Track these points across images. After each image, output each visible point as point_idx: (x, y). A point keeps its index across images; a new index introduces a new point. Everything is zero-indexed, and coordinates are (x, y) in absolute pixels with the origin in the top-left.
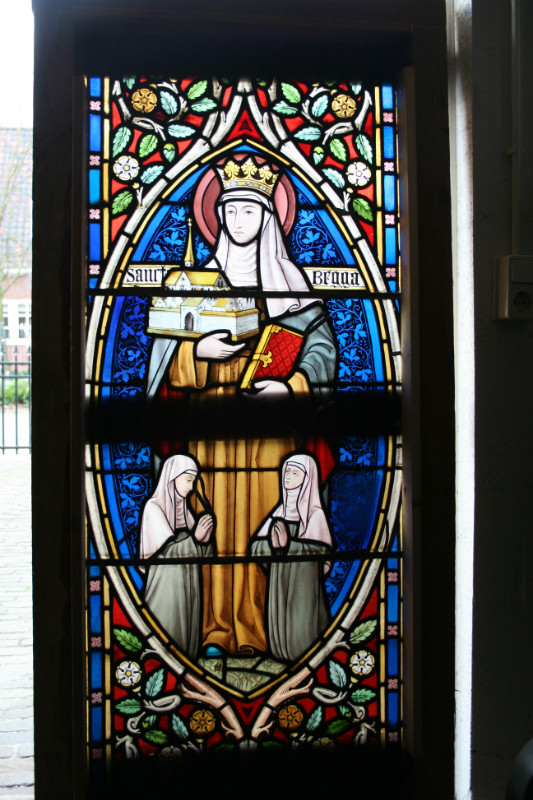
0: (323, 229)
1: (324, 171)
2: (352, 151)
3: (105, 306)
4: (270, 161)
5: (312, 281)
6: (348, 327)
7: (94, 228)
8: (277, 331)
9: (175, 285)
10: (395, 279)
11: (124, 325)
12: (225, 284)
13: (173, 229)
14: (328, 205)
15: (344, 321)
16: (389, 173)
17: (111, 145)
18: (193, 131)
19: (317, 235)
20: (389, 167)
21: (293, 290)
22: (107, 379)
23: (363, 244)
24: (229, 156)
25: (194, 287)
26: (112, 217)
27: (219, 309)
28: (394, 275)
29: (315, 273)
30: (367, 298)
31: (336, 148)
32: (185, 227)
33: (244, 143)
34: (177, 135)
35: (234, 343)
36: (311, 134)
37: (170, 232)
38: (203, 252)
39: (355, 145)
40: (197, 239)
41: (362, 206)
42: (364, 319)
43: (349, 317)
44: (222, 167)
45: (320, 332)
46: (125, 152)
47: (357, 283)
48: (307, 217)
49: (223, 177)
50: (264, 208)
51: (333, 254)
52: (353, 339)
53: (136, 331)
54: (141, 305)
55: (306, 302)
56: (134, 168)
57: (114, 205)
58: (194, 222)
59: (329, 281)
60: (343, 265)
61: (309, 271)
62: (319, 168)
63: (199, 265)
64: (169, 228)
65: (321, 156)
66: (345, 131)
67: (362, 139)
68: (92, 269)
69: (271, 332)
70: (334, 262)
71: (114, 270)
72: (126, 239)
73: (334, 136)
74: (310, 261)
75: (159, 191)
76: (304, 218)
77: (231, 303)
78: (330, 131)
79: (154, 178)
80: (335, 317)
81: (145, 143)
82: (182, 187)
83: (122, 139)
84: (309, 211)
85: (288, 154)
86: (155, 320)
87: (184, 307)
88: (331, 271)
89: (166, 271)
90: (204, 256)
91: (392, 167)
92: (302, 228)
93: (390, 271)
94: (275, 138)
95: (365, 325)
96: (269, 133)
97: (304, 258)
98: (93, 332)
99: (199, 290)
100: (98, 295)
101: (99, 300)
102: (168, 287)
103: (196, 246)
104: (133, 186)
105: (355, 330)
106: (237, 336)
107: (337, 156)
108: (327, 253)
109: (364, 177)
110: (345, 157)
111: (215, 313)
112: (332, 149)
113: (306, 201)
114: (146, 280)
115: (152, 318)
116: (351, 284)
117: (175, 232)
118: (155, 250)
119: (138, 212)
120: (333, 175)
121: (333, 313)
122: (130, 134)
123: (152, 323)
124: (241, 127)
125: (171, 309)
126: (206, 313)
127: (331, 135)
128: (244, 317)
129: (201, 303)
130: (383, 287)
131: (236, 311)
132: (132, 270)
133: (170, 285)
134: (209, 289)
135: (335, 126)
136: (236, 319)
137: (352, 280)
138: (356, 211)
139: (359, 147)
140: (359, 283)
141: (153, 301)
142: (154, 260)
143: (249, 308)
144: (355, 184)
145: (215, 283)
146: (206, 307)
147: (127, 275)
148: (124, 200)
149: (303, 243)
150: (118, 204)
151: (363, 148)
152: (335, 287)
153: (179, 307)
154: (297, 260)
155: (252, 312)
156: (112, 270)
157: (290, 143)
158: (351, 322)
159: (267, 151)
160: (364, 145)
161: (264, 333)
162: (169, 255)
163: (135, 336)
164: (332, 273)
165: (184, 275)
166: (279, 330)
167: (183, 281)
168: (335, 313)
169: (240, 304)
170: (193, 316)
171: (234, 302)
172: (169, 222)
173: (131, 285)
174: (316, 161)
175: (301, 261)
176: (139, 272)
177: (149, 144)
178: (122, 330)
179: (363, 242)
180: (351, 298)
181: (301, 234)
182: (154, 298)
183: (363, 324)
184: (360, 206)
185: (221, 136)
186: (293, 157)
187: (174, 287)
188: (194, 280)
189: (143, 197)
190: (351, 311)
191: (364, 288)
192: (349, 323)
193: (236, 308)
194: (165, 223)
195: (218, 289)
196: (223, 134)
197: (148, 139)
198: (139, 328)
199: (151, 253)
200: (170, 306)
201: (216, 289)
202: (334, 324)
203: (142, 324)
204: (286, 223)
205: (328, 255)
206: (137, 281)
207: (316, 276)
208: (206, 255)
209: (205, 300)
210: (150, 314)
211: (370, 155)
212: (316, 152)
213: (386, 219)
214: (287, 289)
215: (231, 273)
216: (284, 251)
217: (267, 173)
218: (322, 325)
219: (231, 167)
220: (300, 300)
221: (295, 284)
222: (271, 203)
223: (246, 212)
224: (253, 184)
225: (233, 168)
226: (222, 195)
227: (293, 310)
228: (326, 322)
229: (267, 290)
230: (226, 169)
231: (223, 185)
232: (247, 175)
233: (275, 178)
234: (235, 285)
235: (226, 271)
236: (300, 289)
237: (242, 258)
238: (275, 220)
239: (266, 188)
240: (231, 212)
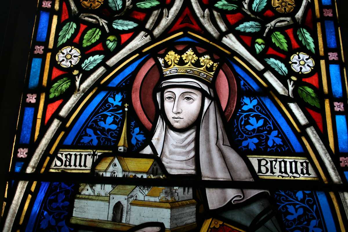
0: (267, 115)
1: (266, 60)
2: (294, 42)
3: (28, 191)
4: (211, 51)
5: (256, 169)
6: (301, 223)
7: (29, 112)
8: (218, 226)
9: (106, 171)
11: (45, 213)
12: (159, 171)
13: (109, 114)
14: (271, 92)
15: (295, 216)
16: (334, 62)
17: (57, 36)
18: (135, 25)
19: (261, 122)
20: (332, 56)
21: (236, 179)
24: (171, 46)
25: (126, 173)
26: (48, 102)
27: (152, 199)
29: (260, 161)
30: (320, 190)
31: (278, 40)
32: (121, 111)
33: (185, 35)
34: (120, 28)
36: (251, 26)
37: (106, 116)
38: (138, 136)
39: (296, 37)
40: (133, 123)
41: (308, 94)
42: (319, 213)
43: (301, 211)
44: (163, 56)
45: (267, 228)
46: (69, 43)
47: (308, 173)
48: (249, 104)
49: (163, 65)
50: (204, 95)
51: (279, 141)
53: (58, 221)
54: (67, 192)
55: (252, 193)
56: (75, 56)
57: (52, 90)
58: (131, 107)
59: (277, 171)
60: (291, 153)
61: (254, 161)
62: (261, 57)
63: (133, 150)
64: (105, 113)
65: (263, 46)
66: (285, 24)
67: (304, 32)
68: (20, 153)
69: (211, 227)
70: (281, 150)
71: (43, 153)
72: (59, 123)
73: (275, 29)
74: (254, 149)
75: (98, 77)
76: (247, 105)
77: (166, 193)
78: (271, 25)
79: (95, 65)
80: (284, 211)
81: (89, 35)
82: (121, 74)
83: (68, 32)
84: (252, 98)
85: (229, 44)
86: (81, 209)
87: (114, 196)
88: (279, 160)
89: (97, 157)
90: (139, 141)
91: (337, 56)
92: (245, 114)
93: (345, 161)
94: (216, 30)
95: (320, 221)
96: (210, 26)
97: (248, 146)
98: (11, 221)
99: (132, 177)
100: (22, 180)
101: (22, 186)
102: (97, 174)
103: (132, 131)
104: (73, 72)
105: (309, 227)
106: (171, 231)
107: (279, 46)
108: (273, 140)
109: (308, 65)
110: (287, 47)
111: (147, 203)
112: (273, 40)
113: (248, 87)
114: (75, 165)
115: (77, 207)
116: (301, 174)
117: (110, 116)
118: (88, 134)
119: (74, 96)
120: (275, 64)
121: (282, 207)
122: (75, 28)
123: (77, 212)
124: (183, 21)
125: (99, 197)
126: (137, 203)
127: (272, 28)
128: (180, 209)
129: (132, 192)
130: (338, 177)
131: (171, 201)
132: (62, 154)
133: (100, 171)
134: (142, 176)
135: (276, 20)
136: (171, 211)
137: (302, 170)
138: (301, 97)
139: (300, 39)
140: (310, 172)
141: (80, 188)
142: (85, 145)
143: (186, 198)
144: (299, 72)
145: (149, 170)
146: (138, 196)
147: (56, 159)
148: (63, 85)
149: (246, 129)
150: (56, 89)
151: (305, 40)
152: (283, 177)
153: (108, 195)
154: (239, 148)
155: (189, 203)
156: (41, 154)
157: (231, 35)
158: (304, 217)
159: (208, 41)
160: (305, 37)
161: (202, 227)
162: (102, 140)
163: (56, 227)
164: (279, 161)
165: (116, 161)
166: (220, 224)
167: (114, 167)
168: (285, 206)
169: (176, 194)
170: (122, 205)
171: (169, 191)
172: (105, 106)
173: (58, 170)
174: (257, 51)
175: (244, 149)
176: (69, 157)
177: (93, 35)
178: (43, 219)
179: (311, 130)
180: (303, 189)
181: (244, 120)
182: (82, 184)
183: (318, 221)
184: (306, 93)
185: (163, 29)
186: (234, 47)
187: (104, 173)
188: (126, 167)
189: (81, 82)
190: (304, 205)
191: (316, 179)
192: (302, 218)
193: (171, 198)
194: (100, 108)
195: (152, 177)
196: (164, 27)
197: (92, 32)
198: (62, 217)
199: (83, 137)
200: (98, 194)
201: (150, 177)
202: (283, 220)
203: (65, 213)
204: (227, 109)
205: (274, 142)
206: (66, 165)
207: (262, 164)
208: (142, 140)
209: (137, 188)
210: (75, 202)
211: (312, 46)
212: (257, 43)
213: (335, 106)
214: (228, 179)
215: (167, 160)
216: (226, 137)
217: (208, 61)
218: (270, 220)
219: (172, 56)
220: (244, 191)
221: (238, 172)
222: (212, 89)
223: (186, 98)
224: (193, 72)
225: (173, 57)
226: (162, 82)
227: (236, 202)
228: (274, 217)
229: (206, 179)
230: (167, 58)
231: (163, 72)
232: (187, 63)
233: (216, 66)
234: (171, 173)
235: (162, 157)
236: (244, 179)
237: (179, 145)
238: (216, 106)
239: (207, 75)
240: (169, 98)
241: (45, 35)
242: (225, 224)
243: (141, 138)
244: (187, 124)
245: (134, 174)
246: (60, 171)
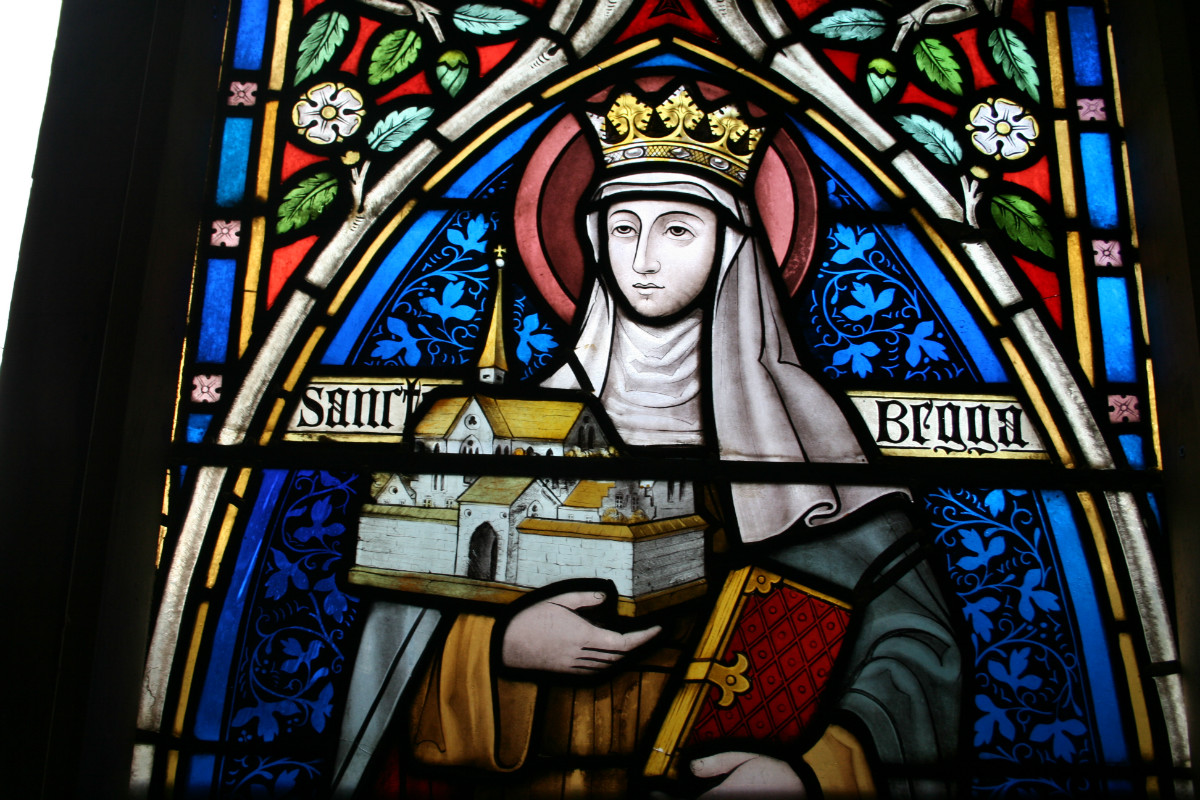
0: (903, 278)
1: (901, 119)
2: (979, 67)
3: (226, 496)
4: (742, 95)
5: (874, 430)
6: (997, 578)
7: (220, 273)
8: (766, 589)
9: (445, 438)
10: (1142, 428)
11: (278, 555)
12: (599, 437)
13: (450, 276)
14: (915, 213)
15: (983, 559)
16: (1093, 126)
17: (293, 56)
18: (521, 20)
19: (886, 298)
20: (1089, 109)
21: (817, 457)
22: (209, 732)
23: (1026, 323)
24: (625, 80)
25: (505, 444)
26: (274, 242)
27: (580, 515)
28: (1133, 416)
29: (883, 408)
30: (1052, 487)
31: (934, 63)
32: (484, 268)
33: (667, 48)
34: (477, 29)
35: (622, 626)
36: (857, 23)
37: (441, 284)
38: (535, 339)
39: (986, 54)
40: (520, 303)
41: (1020, 217)
42: (1049, 552)
43: (998, 546)
44: (603, 109)
45: (905, 592)
46: (331, 72)
47: (1018, 440)
48: (852, 245)
49: (602, 135)
50: (723, 219)
51: (937, 351)
52: (1018, 619)
53: (314, 577)
54: (337, 497)
55: (863, 496)
56: (348, 112)
57: (283, 210)
58: (514, 256)
59: (931, 434)
60: (972, 383)
61: (867, 406)
62: (885, 112)
63: (523, 379)
64: (438, 273)
65: (890, 81)
66: (954, 18)
67: (1007, 40)
68: (199, 388)
69: (747, 591)
70: (944, 375)
71: (264, 389)
72: (309, 302)
73: (925, 31)
74: (868, 372)
75: (415, 171)
76: (846, 248)
77: (618, 497)
78: (914, 19)
79: (406, 137)
80: (952, 545)
81: (385, 49)
82: (483, 161)
83: (324, 40)
84: (861, 229)
85: (793, 75)
86: (377, 544)
87: (471, 507)
88: (936, 404)
89: (421, 397)
90: (540, 353)
91: (1102, 110)
92: (841, 274)
93: (1122, 405)
94: (756, 34)
95: (1052, 573)
96: (737, 21)
97: (850, 362)
98: (183, 578)
99: (520, 453)
100: (209, 464)
101: (209, 480)
102: (422, 446)
103: (516, 323)
104: (343, 158)
105: (1021, 589)
106: (635, 603)
107: (935, 81)
108: (921, 348)
109: (1020, 136)
110: (960, 84)
111: (566, 526)
112: (921, 64)
113: (849, 199)
114: (358, 422)
115: (367, 538)
116: (1000, 441)
117: (455, 283)
118: (391, 334)
119: (349, 227)
120: (926, 132)
121: (947, 534)
122: (347, 29)
123: (367, 553)
124: (657, 8)
125: (430, 510)
126: (538, 527)
127: (916, 27)
128: (660, 542)
129: (523, 497)
130: (1103, 452)
131: (633, 521)
132: (319, 391)
133: (430, 438)
134: (550, 452)
135: (927, 5)
136: (634, 548)
137: (1003, 431)
138: (1001, 227)
139: (998, 59)
140: (1024, 438)
141: (375, 487)
142: (386, 363)
143: (675, 512)
144: (995, 154)
145: (568, 434)
146: (539, 506)
147: (302, 405)
148: (315, 195)
149: (844, 317)
150: (295, 207)
151: (1011, 63)
152: (948, 450)
153: (455, 505)
154: (825, 369)
155: (683, 525)
156: (259, 391)
157: (798, 49)
158: (1007, 562)
159: (732, 66)
160: (1013, 54)
161: (723, 593)
162: (434, 349)
163: (311, 594)
164: (938, 408)
165: (475, 409)
166: (772, 584)
167: (472, 426)
168: (954, 533)
169: (648, 500)
170: (495, 533)
171: (627, 493)
172: (440, 255)
173: (310, 437)
174: (875, 94)
175: (839, 372)
176: (338, 398)
177: (398, 51)
178: (271, 573)
179: (1029, 319)
180: (1004, 486)
181: (837, 293)
182: (378, 476)
183: (1045, 569)
184: (1014, 214)
185: (600, 31)
186: (807, 84)
187: (442, 444)
188: (504, 424)
189: (369, 186)
190: (1006, 528)
191: (1040, 456)
192: (1002, 566)
193: (634, 510)
194: (426, 259)
195: (579, 453)
196: (605, 26)
197: (396, 40)
198: (325, 567)
199: (378, 343)
200: (425, 501)
201: (571, 454)
202: (950, 569)
203: (335, 556)
204: (790, 261)
205: (924, 354)
206: (331, 423)
207: (888, 416)
208: (546, 350)
209: (535, 485)
210: (361, 526)
211: (1032, 80)
212: (874, 70)
213: (1096, 253)
214: (795, 457)
215: (620, 404)
216: (787, 340)
217: (732, 123)
218: (913, 571)
219: (628, 109)
220: (840, 490)
221: (823, 439)
222: (746, 204)
223: (670, 228)
224: (691, 155)
225: (633, 111)
226: (599, 184)
227: (817, 523)
228: (924, 562)
229: (732, 458)
230: (614, 114)
231: (604, 156)
232: (672, 130)
233: (758, 139)
234: (632, 442)
235: (606, 398)
236: (839, 458)
237: (654, 362)
238: (758, 252)
239: (730, 164)
240: (624, 228)
241: (258, 51)
242: (786, 581)
243: (544, 343)
244: (674, 303)
245: (526, 447)
246: (315, 439)
